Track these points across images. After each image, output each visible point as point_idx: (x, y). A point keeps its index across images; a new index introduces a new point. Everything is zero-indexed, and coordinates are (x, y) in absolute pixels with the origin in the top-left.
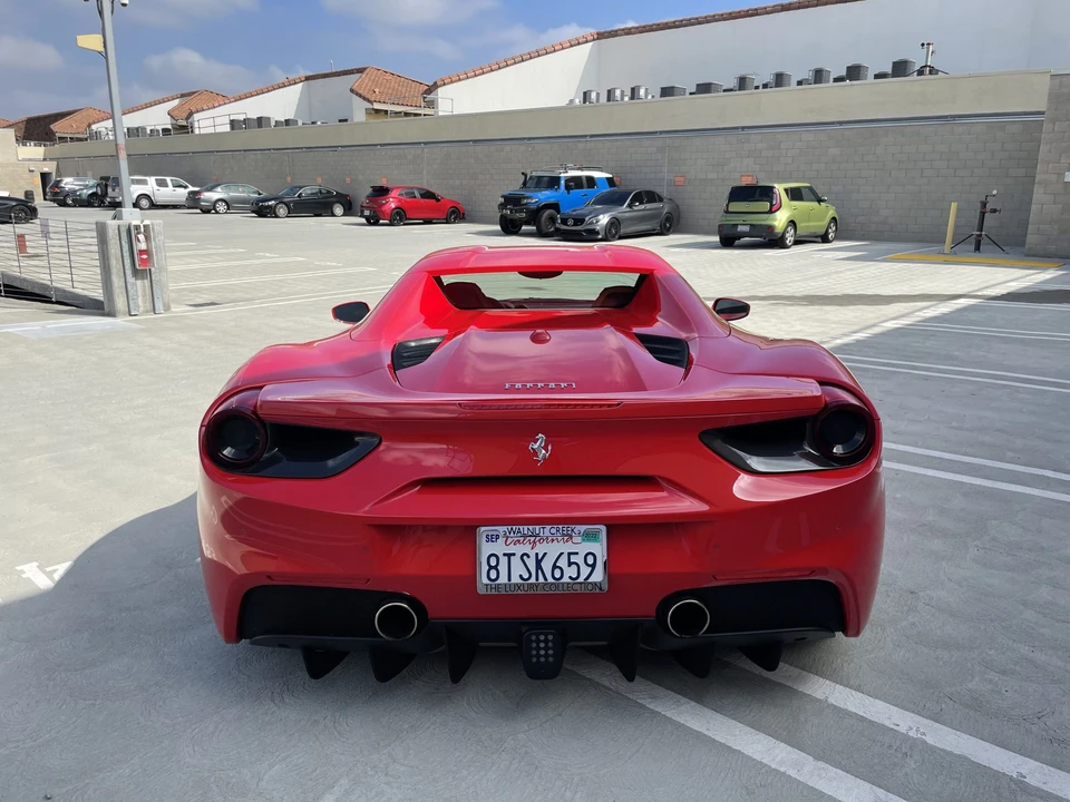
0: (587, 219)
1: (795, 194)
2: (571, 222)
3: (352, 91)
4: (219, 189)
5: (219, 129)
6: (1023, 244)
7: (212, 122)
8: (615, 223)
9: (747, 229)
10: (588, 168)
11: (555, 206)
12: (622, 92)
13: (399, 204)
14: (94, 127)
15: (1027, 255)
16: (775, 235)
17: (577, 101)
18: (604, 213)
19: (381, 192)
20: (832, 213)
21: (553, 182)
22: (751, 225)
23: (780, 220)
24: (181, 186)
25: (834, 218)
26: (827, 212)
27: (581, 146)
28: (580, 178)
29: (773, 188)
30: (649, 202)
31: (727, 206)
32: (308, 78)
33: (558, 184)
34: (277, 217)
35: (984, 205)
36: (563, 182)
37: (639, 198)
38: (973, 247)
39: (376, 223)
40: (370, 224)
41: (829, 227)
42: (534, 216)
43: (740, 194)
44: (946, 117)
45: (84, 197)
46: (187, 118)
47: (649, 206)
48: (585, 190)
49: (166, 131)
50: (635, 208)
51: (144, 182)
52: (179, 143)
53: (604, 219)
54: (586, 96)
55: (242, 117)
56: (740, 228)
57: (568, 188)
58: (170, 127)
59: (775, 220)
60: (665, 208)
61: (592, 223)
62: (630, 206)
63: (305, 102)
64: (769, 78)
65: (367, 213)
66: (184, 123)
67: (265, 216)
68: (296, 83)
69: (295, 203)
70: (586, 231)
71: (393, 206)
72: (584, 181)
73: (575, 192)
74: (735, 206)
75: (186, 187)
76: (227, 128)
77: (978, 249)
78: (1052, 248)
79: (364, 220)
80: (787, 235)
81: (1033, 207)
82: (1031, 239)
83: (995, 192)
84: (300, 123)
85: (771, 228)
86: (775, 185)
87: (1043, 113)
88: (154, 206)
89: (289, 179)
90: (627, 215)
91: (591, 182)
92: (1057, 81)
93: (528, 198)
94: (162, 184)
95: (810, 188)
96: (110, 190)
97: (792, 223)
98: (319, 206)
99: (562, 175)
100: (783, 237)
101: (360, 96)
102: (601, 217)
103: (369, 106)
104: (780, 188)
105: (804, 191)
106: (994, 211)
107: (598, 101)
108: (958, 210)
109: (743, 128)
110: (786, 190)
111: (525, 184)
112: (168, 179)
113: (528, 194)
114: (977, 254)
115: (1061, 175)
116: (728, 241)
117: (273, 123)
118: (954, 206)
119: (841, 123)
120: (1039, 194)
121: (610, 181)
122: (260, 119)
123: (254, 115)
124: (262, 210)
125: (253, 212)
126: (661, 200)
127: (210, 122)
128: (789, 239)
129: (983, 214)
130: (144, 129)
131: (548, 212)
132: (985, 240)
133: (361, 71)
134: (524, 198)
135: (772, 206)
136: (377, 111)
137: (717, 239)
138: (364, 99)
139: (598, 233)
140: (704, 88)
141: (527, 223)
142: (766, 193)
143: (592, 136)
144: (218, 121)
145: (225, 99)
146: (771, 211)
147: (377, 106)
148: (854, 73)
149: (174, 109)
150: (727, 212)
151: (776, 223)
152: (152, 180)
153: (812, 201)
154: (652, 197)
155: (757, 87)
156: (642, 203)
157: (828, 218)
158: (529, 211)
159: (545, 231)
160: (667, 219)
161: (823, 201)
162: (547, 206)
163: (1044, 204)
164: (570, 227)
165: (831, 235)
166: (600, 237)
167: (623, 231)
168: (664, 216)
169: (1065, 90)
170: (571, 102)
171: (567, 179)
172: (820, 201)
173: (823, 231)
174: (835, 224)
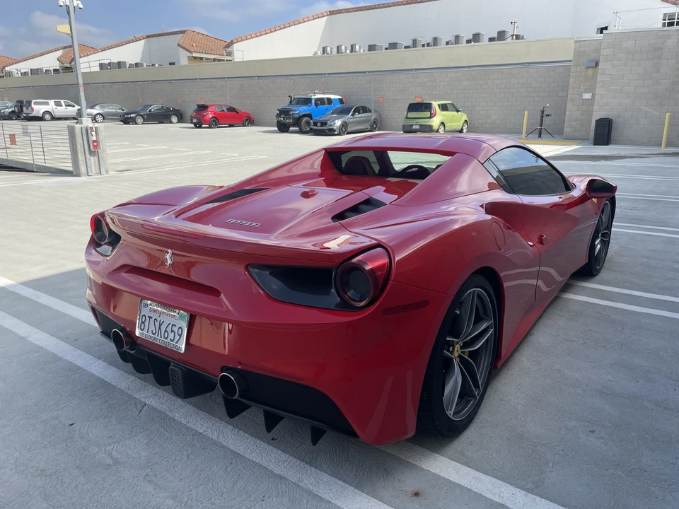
0: (329, 122)
1: (444, 108)
2: (319, 124)
3: (179, 45)
4: (97, 107)
5: (93, 70)
6: (562, 133)
7: (88, 64)
8: (344, 125)
9: (417, 127)
10: (328, 93)
11: (309, 116)
12: (346, 47)
13: (213, 115)
14: (8, 69)
15: (565, 139)
16: (433, 128)
17: (319, 52)
18: (338, 119)
19: (203, 108)
20: (465, 117)
21: (307, 101)
22: (420, 125)
23: (435, 122)
24: (70, 106)
25: (466, 121)
26: (462, 118)
27: (323, 80)
28: (323, 99)
29: (430, 104)
30: (364, 112)
31: (407, 114)
32: (148, 37)
33: (311, 102)
34: (136, 124)
35: (543, 112)
36: (313, 101)
37: (357, 110)
38: (537, 136)
39: (200, 127)
40: (196, 127)
41: (463, 126)
42: (297, 122)
43: (414, 107)
45: (7, 114)
46: (70, 63)
47: (363, 115)
48: (326, 106)
49: (56, 71)
50: (356, 116)
51: (48, 104)
52: (65, 78)
53: (338, 123)
54: (324, 49)
55: (107, 62)
56: (414, 127)
57: (316, 104)
58: (58, 68)
59: (433, 122)
60: (373, 116)
61: (331, 125)
62: (353, 115)
63: (147, 52)
64: (430, 40)
65: (195, 121)
66: (68, 65)
67: (129, 124)
68: (140, 40)
69: (148, 115)
70: (328, 129)
71: (211, 116)
72: (326, 101)
73: (320, 107)
74: (412, 115)
75: (74, 106)
76: (97, 69)
77: (540, 136)
78: (577, 134)
79: (193, 125)
80: (439, 130)
81: (567, 113)
82: (567, 130)
83: (548, 105)
84: (145, 65)
85: (430, 126)
86: (433, 102)
87: (571, 61)
88: (53, 118)
89: (141, 100)
90: (351, 120)
91: (330, 101)
92: (578, 44)
93: (293, 111)
94: (58, 104)
95: (451, 104)
96: (25, 109)
97: (443, 123)
98: (162, 117)
99: (313, 97)
101: (184, 48)
102: (336, 121)
103: (190, 55)
104: (435, 104)
105: (448, 106)
106: (548, 115)
107: (331, 53)
108: (528, 114)
109: (416, 70)
110: (439, 105)
111: (291, 102)
112: (62, 101)
113: (293, 108)
114: (540, 139)
115: (581, 95)
117: (128, 65)
118: (526, 113)
119: (469, 67)
120: (570, 106)
121: (341, 101)
122: (119, 63)
123: (115, 60)
124: (126, 120)
125: (121, 121)
126: (370, 111)
127: (87, 65)
129: (542, 117)
130: (42, 69)
131: (306, 119)
132: (543, 131)
133: (183, 32)
134: (291, 111)
135: (431, 114)
136: (195, 58)
138: (187, 50)
139: (335, 131)
140: (393, 46)
141: (293, 125)
142: (427, 107)
143: (329, 74)
144: (92, 64)
145: (95, 50)
146: (431, 117)
147: (195, 55)
148: (476, 38)
149: (61, 57)
150: (407, 118)
151: (433, 124)
152: (52, 102)
153: (452, 111)
154: (365, 110)
155: (423, 46)
156: (359, 113)
157: (463, 121)
158: (294, 118)
159: (304, 130)
160: (374, 122)
161: (460, 111)
162: (305, 116)
163: (572, 112)
164: (319, 128)
165: (465, 130)
166: (336, 133)
167: (349, 130)
168: (372, 121)
169: (582, 49)
170: (316, 53)
171: (317, 100)
172: (458, 111)
173: (460, 128)
174: (467, 124)
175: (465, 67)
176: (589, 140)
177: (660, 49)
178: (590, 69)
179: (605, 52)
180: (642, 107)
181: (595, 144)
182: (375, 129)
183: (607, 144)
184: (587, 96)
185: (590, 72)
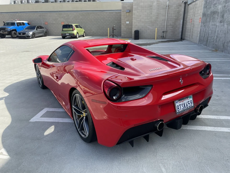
0: (26, 33)
1: (77, 27)
2: (22, 34)
6: (121, 35)
8: (34, 34)
9: (68, 34)
10: (22, 20)
11: (15, 30)
12: (25, 1)
15: (122, 38)
16: (75, 36)
17: (12, 3)
18: (30, 31)
20: (84, 31)
21: (13, 24)
22: (69, 34)
23: (75, 32)
25: (84, 32)
26: (83, 30)
27: (17, 15)
28: (20, 23)
29: (72, 25)
30: (41, 28)
31: (63, 29)
33: (15, 25)
35: (113, 28)
36: (16, 24)
37: (38, 27)
38: (112, 37)
41: (84, 34)
42: (10, 33)
43: (65, 26)
44: (102, 10)
47: (41, 30)
48: (22, 26)
53: (31, 33)
54: (14, 2)
56: (67, 34)
57: (18, 25)
59: (74, 32)
60: (45, 30)
61: (28, 34)
62: (36, 29)
70: (26, 36)
72: (22, 23)
73: (20, 26)
74: (64, 29)
77: (113, 37)
80: (77, 35)
81: (122, 29)
82: (122, 35)
83: (115, 26)
85: (74, 34)
86: (73, 24)
87: (121, 10)
90: (36, 32)
91: (23, 24)
92: (123, 4)
93: (7, 28)
95: (79, 25)
97: (78, 33)
99: (15, 22)
100: (76, 36)
102: (30, 32)
104: (74, 25)
105: (78, 26)
106: (115, 29)
107: (18, 3)
109: (60, 11)
110: (75, 26)
111: (4, 24)
113: (7, 27)
115: (125, 22)
116: (64, 37)
118: (108, 29)
120: (122, 26)
121: (28, 24)
126: (43, 28)
128: (78, 37)
129: (113, 30)
131: (14, 32)
132: (114, 35)
134: (6, 28)
135: (73, 29)
137: (61, 37)
139: (30, 36)
140: (46, 1)
141: (8, 35)
143: (20, 12)
146: (73, 30)
150: (63, 31)
151: (74, 33)
153: (80, 28)
154: (41, 27)
155: (60, 2)
156: (39, 29)
157: (83, 32)
158: (8, 32)
159: (14, 37)
160: (46, 33)
161: (82, 28)
162: (13, 30)
163: (123, 28)
164: (22, 35)
165: (84, 35)
166: (31, 37)
167: (36, 36)
168: (45, 32)
169: (124, 6)
170: (11, 3)
171: (17, 23)
172: (81, 28)
173: (83, 35)
174: (85, 33)
175: (80, 11)
176: (132, 38)
177: (151, 6)
178: (128, 13)
179: (134, 7)
180: (148, 26)
181: (135, 39)
182: (46, 35)
183: (138, 39)
184: (128, 22)
185: (128, 14)
